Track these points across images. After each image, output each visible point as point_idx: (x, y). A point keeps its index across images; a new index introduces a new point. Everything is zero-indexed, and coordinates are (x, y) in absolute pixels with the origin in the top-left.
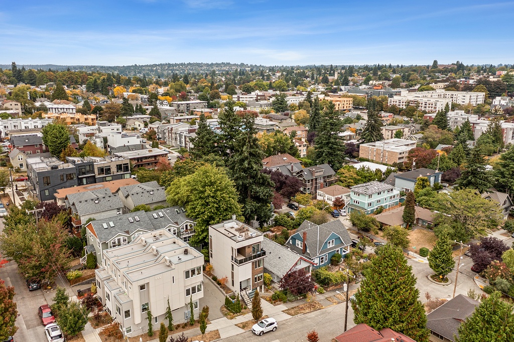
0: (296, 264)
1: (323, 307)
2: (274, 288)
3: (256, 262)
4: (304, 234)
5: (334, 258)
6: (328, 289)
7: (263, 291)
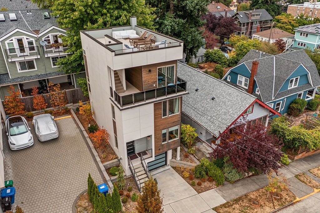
0: (245, 112)
1: (298, 199)
2: (199, 150)
3: (165, 103)
4: (255, 64)
5: (295, 106)
6: (296, 158)
7: (178, 158)
